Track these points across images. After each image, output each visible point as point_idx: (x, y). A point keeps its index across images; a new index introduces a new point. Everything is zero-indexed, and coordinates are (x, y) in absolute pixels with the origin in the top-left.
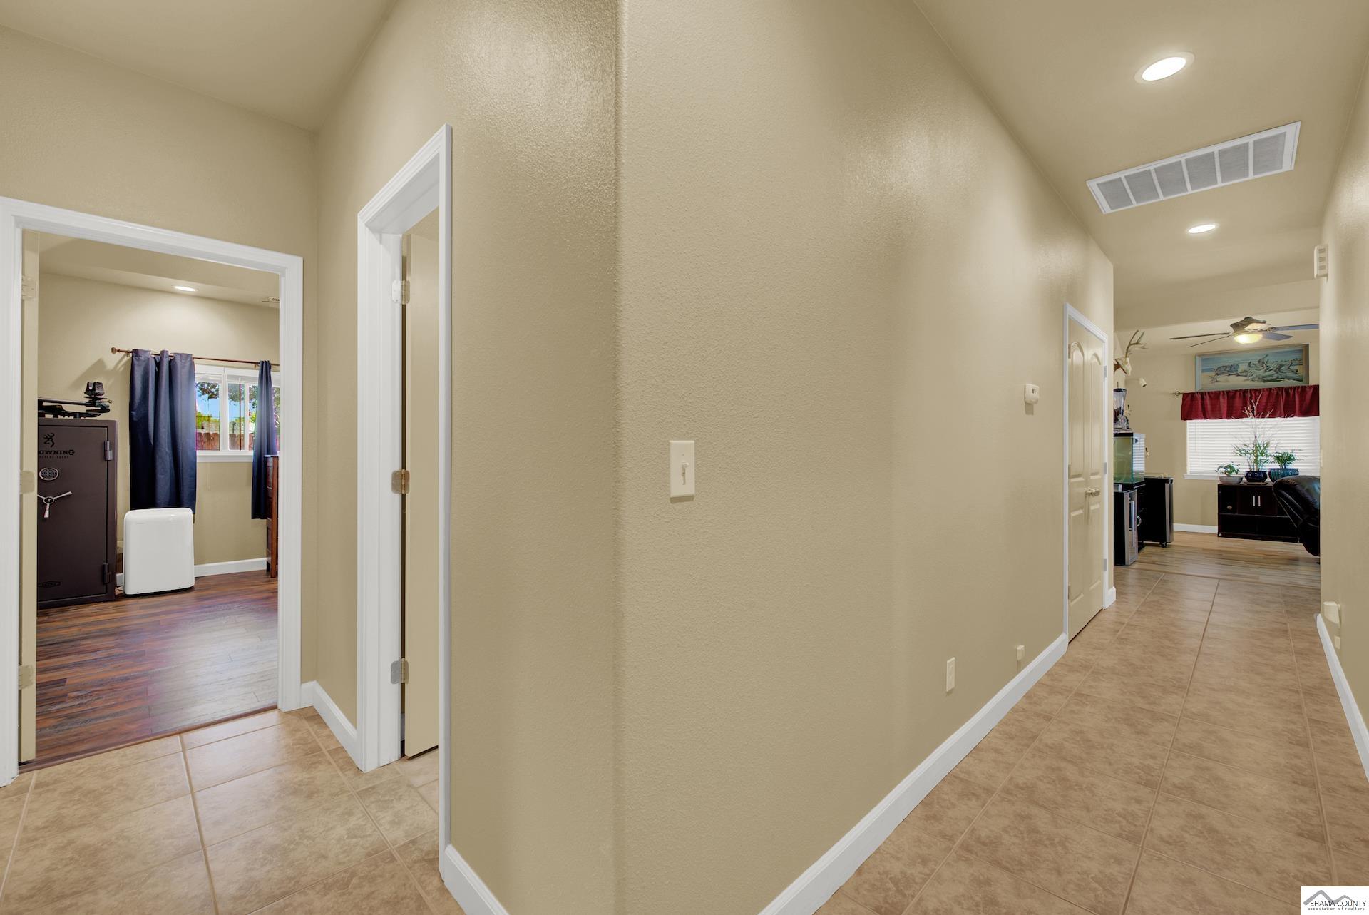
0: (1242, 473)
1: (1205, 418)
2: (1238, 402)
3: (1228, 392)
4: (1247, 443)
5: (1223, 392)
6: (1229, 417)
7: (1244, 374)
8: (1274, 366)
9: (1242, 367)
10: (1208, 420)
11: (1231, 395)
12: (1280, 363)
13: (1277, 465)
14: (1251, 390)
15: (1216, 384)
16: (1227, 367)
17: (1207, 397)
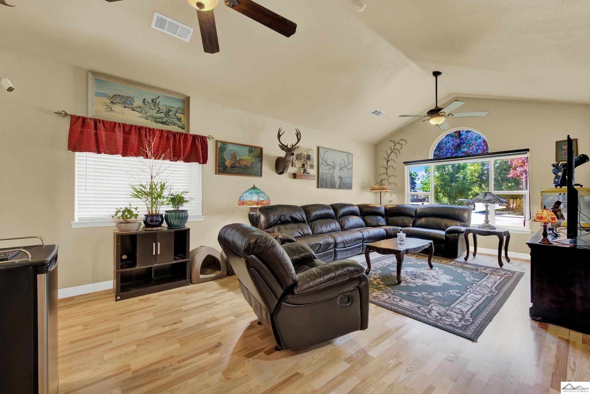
0: (141, 217)
1: (99, 152)
2: (134, 138)
3: (124, 125)
4: (144, 184)
5: (119, 124)
6: (124, 154)
7: (139, 110)
8: (164, 109)
9: (138, 102)
10: (103, 155)
11: (127, 129)
12: (169, 108)
13: (170, 208)
14: (146, 128)
15: (111, 113)
16: (122, 97)
17: (100, 126)
